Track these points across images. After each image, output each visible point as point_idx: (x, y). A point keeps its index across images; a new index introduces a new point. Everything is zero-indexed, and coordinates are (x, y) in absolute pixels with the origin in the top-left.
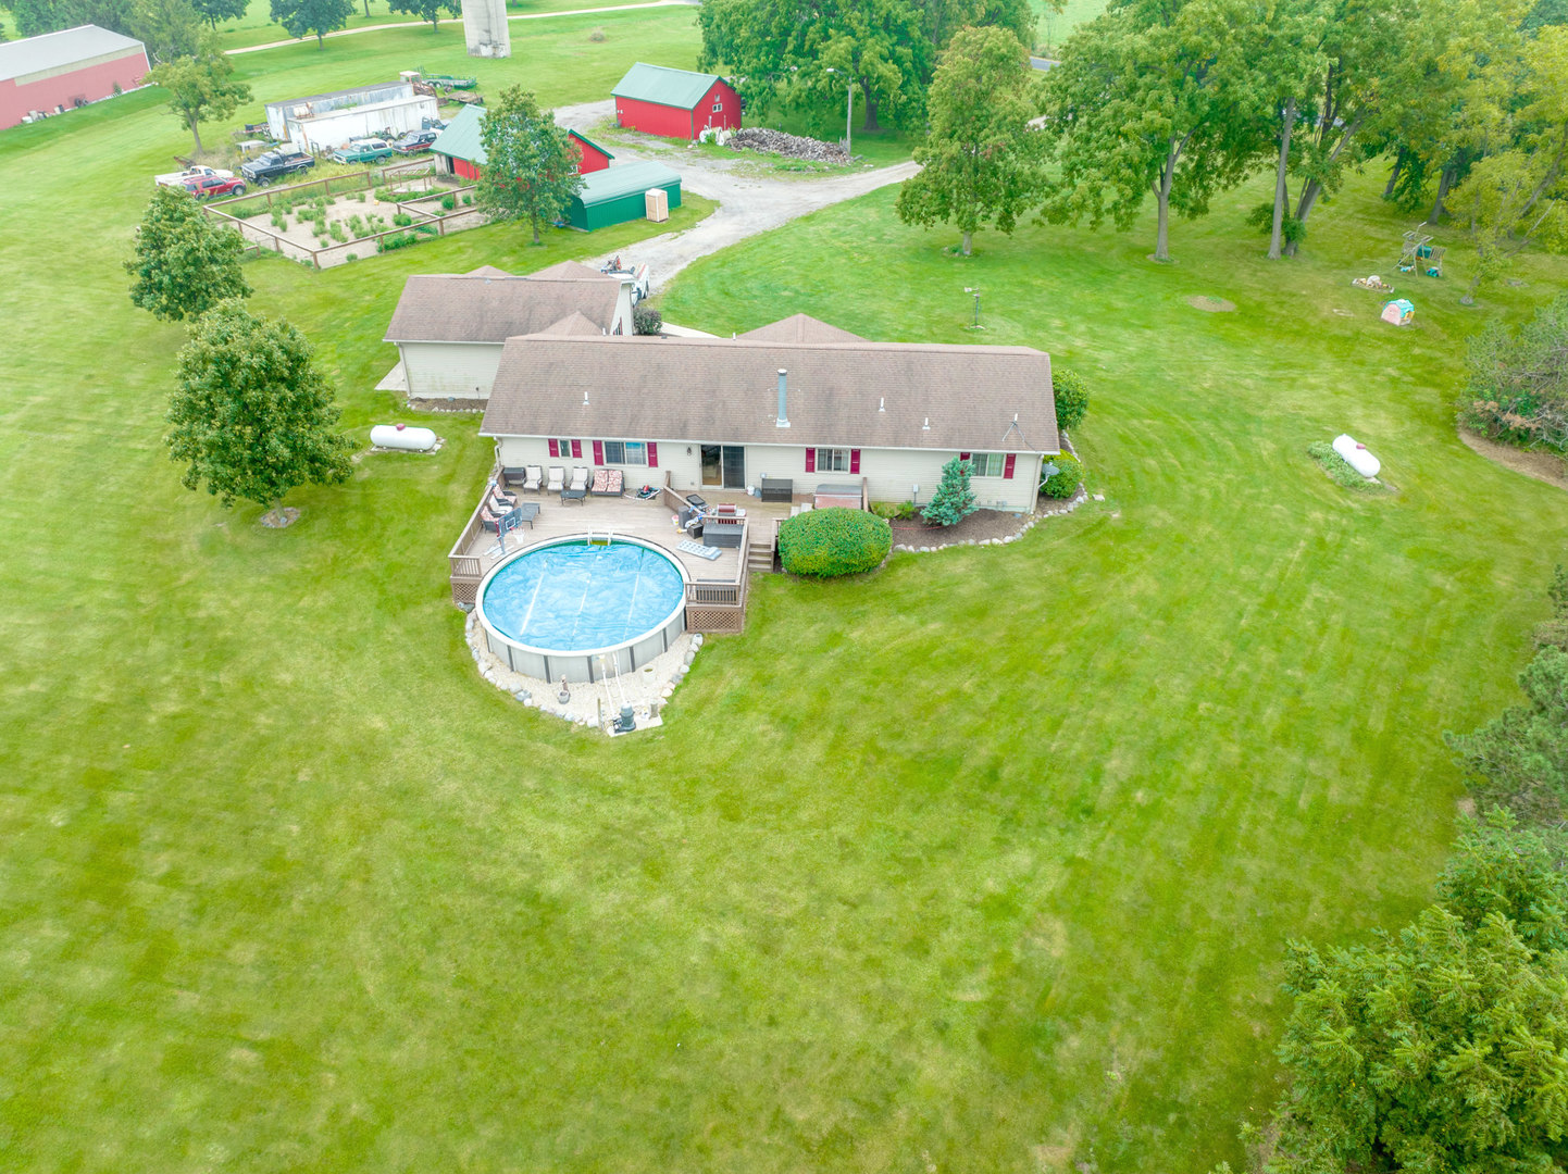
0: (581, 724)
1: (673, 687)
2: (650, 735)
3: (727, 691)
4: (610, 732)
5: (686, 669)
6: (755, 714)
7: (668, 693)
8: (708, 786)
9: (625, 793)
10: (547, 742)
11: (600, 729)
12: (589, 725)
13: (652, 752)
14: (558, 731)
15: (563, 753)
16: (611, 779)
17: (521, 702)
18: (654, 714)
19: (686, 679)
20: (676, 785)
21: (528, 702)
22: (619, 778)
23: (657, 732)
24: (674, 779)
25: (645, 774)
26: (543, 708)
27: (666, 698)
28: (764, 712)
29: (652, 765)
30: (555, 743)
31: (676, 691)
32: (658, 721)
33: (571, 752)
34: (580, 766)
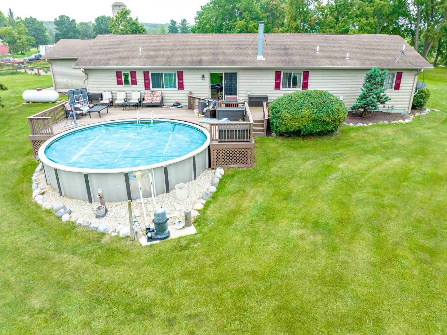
0: (114, 234)
1: (204, 202)
2: (184, 243)
3: (253, 204)
4: (143, 241)
5: (213, 189)
6: (285, 221)
7: (200, 206)
8: (260, 297)
9: (155, 310)
10: (74, 253)
11: (133, 238)
12: (121, 235)
13: (188, 259)
14: (89, 241)
15: (88, 263)
16: (139, 292)
17: (60, 218)
18: (187, 223)
19: (215, 197)
20: (219, 296)
21: (65, 217)
22: (149, 291)
23: (191, 240)
24: (216, 289)
25: (180, 285)
26: (78, 222)
27: (199, 211)
28: (293, 219)
29: (188, 274)
30: (82, 254)
31: (207, 205)
32: (192, 230)
33: (97, 262)
34: (104, 277)
